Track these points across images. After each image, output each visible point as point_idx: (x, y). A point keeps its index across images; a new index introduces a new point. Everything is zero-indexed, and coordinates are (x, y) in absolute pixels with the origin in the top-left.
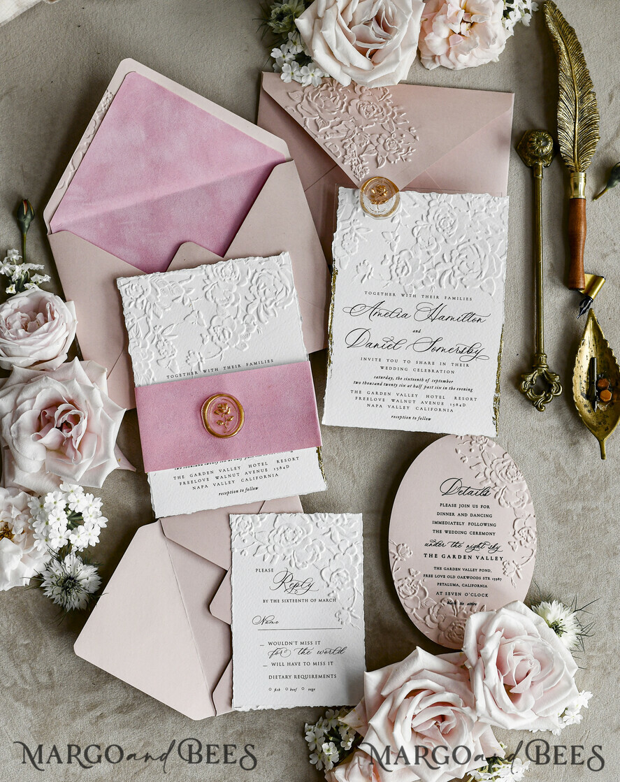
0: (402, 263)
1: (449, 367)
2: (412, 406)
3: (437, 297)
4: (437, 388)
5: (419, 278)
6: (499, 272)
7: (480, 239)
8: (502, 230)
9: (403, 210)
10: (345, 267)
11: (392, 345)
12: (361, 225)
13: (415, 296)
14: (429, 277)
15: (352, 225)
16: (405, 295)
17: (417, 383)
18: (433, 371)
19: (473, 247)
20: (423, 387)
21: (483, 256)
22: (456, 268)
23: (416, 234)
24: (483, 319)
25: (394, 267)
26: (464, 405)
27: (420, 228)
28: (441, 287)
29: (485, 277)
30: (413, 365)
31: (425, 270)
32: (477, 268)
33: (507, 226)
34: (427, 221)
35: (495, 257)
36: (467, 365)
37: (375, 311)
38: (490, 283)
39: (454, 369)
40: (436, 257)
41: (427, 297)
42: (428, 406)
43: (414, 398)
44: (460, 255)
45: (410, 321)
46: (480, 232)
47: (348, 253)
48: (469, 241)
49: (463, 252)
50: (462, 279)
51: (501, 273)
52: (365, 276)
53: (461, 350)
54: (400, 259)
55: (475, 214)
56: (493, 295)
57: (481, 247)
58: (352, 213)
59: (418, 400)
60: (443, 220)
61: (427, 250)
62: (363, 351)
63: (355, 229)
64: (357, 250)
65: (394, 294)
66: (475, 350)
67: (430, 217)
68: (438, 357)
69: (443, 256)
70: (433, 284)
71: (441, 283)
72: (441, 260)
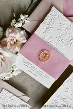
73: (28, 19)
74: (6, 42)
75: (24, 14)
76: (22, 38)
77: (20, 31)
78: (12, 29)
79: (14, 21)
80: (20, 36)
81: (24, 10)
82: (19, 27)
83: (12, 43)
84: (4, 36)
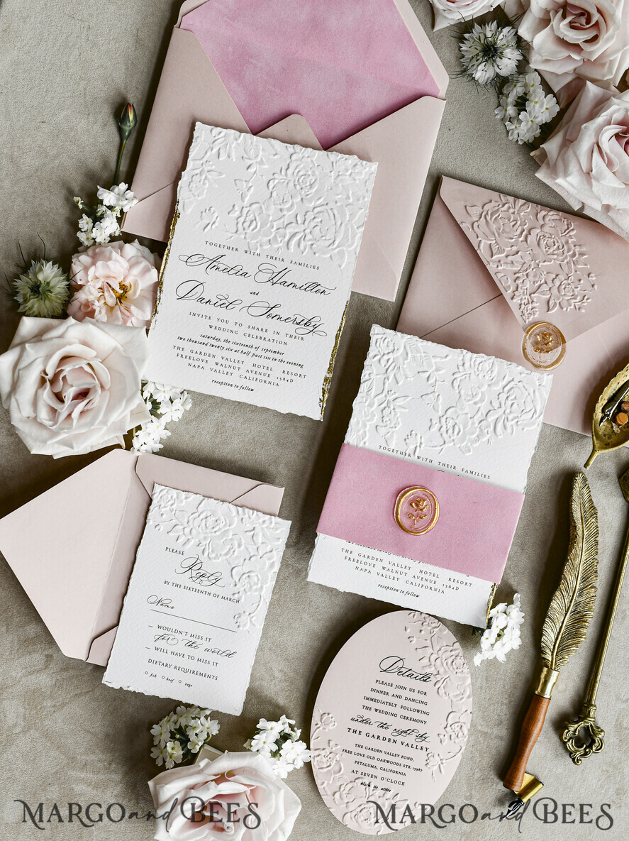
0: (251, 217)
1: (282, 338)
2: (236, 373)
3: (283, 260)
4: (266, 358)
5: (267, 236)
6: (353, 243)
7: (339, 204)
8: (364, 198)
9: (261, 159)
10: (189, 211)
11: (226, 304)
12: (213, 167)
13: (259, 255)
14: (278, 237)
15: (204, 166)
16: (249, 252)
17: (246, 349)
18: (265, 339)
19: (330, 211)
20: (251, 354)
21: (339, 223)
22: (308, 231)
23: (271, 187)
24: (327, 292)
25: (242, 220)
26: (292, 381)
27: (276, 181)
28: (288, 249)
29: (338, 247)
30: (244, 329)
31: (275, 228)
32: (330, 236)
33: (371, 195)
34: (286, 175)
35: (352, 228)
36: (302, 339)
37: (213, 263)
38: (341, 254)
39: (287, 339)
40: (289, 215)
41: (272, 258)
42: (253, 375)
43: (240, 365)
44: (314, 218)
45: (249, 280)
46: (340, 196)
47: (194, 196)
48: (327, 204)
49: (318, 215)
50: (312, 245)
51: (355, 245)
52: (209, 224)
53: (298, 321)
54: (250, 212)
55: (338, 176)
56: (342, 268)
57: (339, 213)
58: (206, 152)
59: (244, 368)
60: (303, 177)
61: (280, 207)
62: (192, 305)
63: (206, 171)
64: (204, 196)
65: (237, 249)
66: (313, 324)
67: (290, 172)
68: (272, 324)
69: (296, 217)
70: (281, 245)
71: (289, 245)
72: (294, 220)
73: (130, 194)
74: (88, 304)
75: (110, 185)
76: (136, 271)
77: (121, 248)
78: (90, 252)
79: (85, 222)
80: (126, 265)
81: (106, 175)
82: (113, 239)
83: (111, 300)
84: (73, 289)
